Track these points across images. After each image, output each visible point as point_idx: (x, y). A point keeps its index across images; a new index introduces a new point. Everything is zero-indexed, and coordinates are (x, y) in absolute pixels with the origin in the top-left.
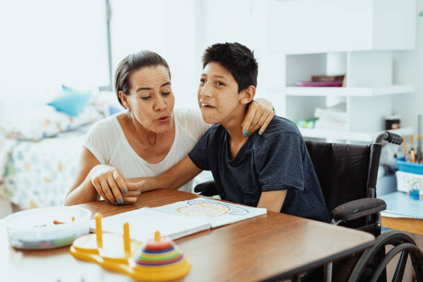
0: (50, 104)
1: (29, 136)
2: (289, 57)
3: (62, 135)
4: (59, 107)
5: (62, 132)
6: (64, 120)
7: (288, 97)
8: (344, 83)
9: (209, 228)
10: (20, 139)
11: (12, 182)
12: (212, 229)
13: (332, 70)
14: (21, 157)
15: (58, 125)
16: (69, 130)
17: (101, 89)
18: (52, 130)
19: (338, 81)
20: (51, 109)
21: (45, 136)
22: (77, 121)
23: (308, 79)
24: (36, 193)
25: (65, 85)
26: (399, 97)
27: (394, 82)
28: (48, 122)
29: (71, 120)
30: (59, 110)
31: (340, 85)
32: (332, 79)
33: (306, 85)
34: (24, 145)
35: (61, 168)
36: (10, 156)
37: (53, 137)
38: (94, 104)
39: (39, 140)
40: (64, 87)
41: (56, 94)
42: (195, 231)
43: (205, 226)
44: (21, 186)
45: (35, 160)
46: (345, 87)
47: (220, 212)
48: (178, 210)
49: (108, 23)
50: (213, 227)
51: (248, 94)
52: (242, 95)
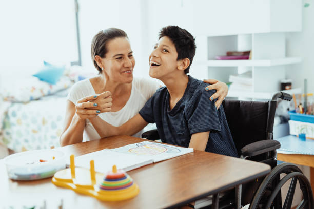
0: (35, 76)
1: (20, 99)
2: (210, 38)
3: (44, 98)
4: (42, 78)
5: (44, 96)
6: (45, 87)
7: (210, 68)
8: (250, 56)
9: (152, 162)
10: (14, 102)
11: (8, 133)
12: (154, 163)
13: (241, 47)
14: (14, 115)
15: (42, 91)
16: (50, 95)
18: (37, 94)
19: (246, 55)
20: (36, 79)
21: (32, 99)
22: (55, 88)
23: (224, 54)
24: (26, 141)
25: (46, 61)
28: (34, 89)
29: (51, 87)
30: (41, 80)
31: (248, 58)
32: (242, 54)
33: (223, 58)
34: (16, 106)
35: (44, 122)
36: (6, 114)
37: (38, 99)
38: (67, 75)
39: (28, 102)
40: (45, 63)
41: (39, 68)
42: (142, 165)
43: (148, 161)
44: (15, 136)
45: (25, 117)
46: (251, 59)
47: (160, 151)
48: (129, 150)
49: (77, 15)
50: (155, 162)
51: (184, 64)
52: (180, 63)
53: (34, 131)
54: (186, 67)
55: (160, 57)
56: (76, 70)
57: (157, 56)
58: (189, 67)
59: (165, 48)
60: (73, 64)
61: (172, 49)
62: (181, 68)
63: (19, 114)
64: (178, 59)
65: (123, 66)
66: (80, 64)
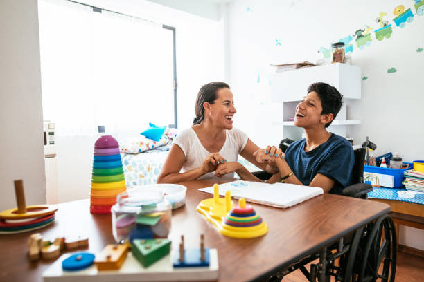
0: (142, 134)
1: (132, 152)
2: (285, 103)
3: (149, 151)
4: (148, 135)
6: (151, 143)
7: (284, 126)
10: (127, 153)
14: (126, 163)
15: (148, 146)
16: (153, 149)
18: (144, 148)
20: (143, 137)
21: (140, 152)
22: (158, 144)
25: (151, 123)
26: (352, 126)
27: (348, 118)
28: (142, 144)
29: (155, 143)
30: (147, 137)
34: (128, 156)
35: (149, 169)
37: (144, 152)
38: (166, 135)
39: (137, 154)
40: (151, 125)
41: (146, 128)
45: (134, 164)
49: (175, 90)
51: (327, 118)
52: (323, 117)
53: (141, 176)
54: (329, 121)
55: (305, 109)
56: (173, 130)
57: (303, 108)
58: (331, 122)
59: (311, 102)
60: (171, 126)
61: (318, 104)
62: (324, 121)
63: (130, 162)
64: (323, 113)
66: (176, 126)
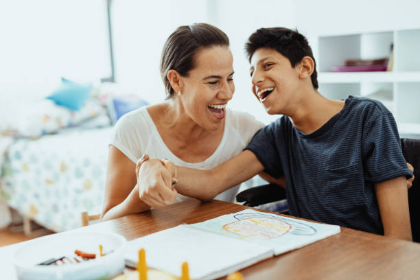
0: (50, 98)
2: (321, 39)
3: (63, 131)
4: (58, 101)
5: (63, 128)
6: (64, 115)
8: (389, 66)
9: (271, 255)
10: (17, 136)
11: (9, 184)
12: (276, 257)
13: (368, 52)
14: (18, 156)
15: (58, 120)
16: (71, 126)
17: (103, 81)
18: (51, 126)
19: (380, 65)
20: (50, 104)
21: (45, 133)
22: (79, 116)
23: (342, 63)
24: (37, 196)
25: (65, 78)
28: (47, 117)
29: (72, 114)
30: (58, 104)
31: (384, 70)
32: (371, 63)
33: (342, 70)
34: (20, 145)
35: (63, 168)
36: (6, 156)
37: (53, 133)
38: (96, 97)
39: (38, 138)
40: (63, 80)
41: (55, 87)
42: (255, 261)
43: (266, 254)
44: (19, 189)
45: (34, 159)
46: (391, 71)
47: (278, 230)
48: (224, 227)
50: (277, 253)
53: (49, 182)
63: (26, 156)
65: (217, 96)
66: (112, 79)
